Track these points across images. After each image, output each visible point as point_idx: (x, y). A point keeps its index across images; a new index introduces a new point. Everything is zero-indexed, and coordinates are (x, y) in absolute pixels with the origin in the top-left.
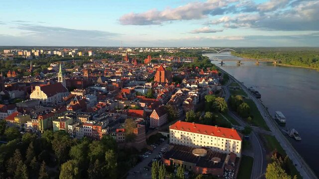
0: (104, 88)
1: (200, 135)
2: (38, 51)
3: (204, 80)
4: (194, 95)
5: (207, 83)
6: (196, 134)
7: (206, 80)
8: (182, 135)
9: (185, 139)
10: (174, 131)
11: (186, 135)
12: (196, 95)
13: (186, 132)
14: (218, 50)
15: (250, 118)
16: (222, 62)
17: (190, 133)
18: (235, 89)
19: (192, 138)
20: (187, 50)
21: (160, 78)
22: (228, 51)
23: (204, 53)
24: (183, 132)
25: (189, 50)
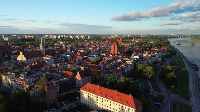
0: (69, 55)
1: (101, 98)
2: (60, 36)
3: (147, 53)
4: (129, 63)
5: (150, 55)
6: (99, 97)
7: (149, 53)
8: (88, 96)
9: (91, 100)
10: (83, 91)
11: (91, 97)
12: (131, 63)
13: (92, 94)
14: (181, 36)
15: (173, 86)
16: (179, 44)
17: (94, 95)
18: (176, 62)
19: (95, 100)
20: (157, 36)
21: (114, 51)
22: (188, 37)
23: (169, 38)
24: (90, 93)
25: (158, 36)
